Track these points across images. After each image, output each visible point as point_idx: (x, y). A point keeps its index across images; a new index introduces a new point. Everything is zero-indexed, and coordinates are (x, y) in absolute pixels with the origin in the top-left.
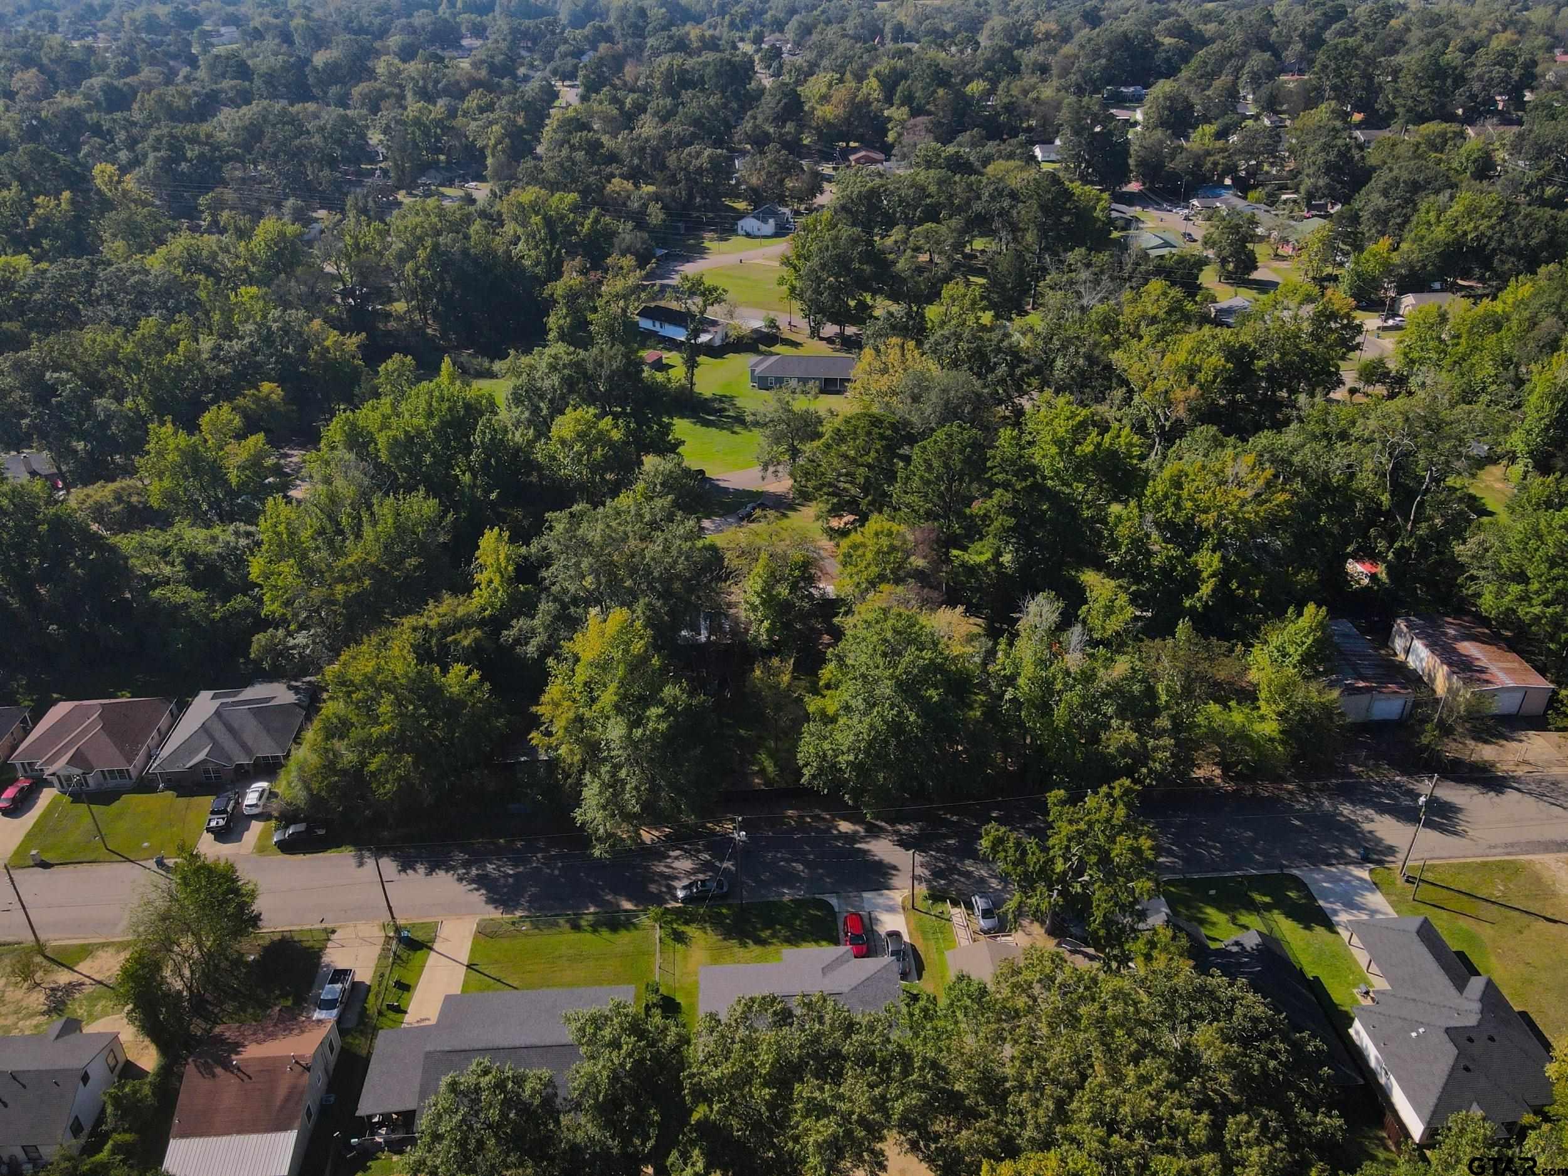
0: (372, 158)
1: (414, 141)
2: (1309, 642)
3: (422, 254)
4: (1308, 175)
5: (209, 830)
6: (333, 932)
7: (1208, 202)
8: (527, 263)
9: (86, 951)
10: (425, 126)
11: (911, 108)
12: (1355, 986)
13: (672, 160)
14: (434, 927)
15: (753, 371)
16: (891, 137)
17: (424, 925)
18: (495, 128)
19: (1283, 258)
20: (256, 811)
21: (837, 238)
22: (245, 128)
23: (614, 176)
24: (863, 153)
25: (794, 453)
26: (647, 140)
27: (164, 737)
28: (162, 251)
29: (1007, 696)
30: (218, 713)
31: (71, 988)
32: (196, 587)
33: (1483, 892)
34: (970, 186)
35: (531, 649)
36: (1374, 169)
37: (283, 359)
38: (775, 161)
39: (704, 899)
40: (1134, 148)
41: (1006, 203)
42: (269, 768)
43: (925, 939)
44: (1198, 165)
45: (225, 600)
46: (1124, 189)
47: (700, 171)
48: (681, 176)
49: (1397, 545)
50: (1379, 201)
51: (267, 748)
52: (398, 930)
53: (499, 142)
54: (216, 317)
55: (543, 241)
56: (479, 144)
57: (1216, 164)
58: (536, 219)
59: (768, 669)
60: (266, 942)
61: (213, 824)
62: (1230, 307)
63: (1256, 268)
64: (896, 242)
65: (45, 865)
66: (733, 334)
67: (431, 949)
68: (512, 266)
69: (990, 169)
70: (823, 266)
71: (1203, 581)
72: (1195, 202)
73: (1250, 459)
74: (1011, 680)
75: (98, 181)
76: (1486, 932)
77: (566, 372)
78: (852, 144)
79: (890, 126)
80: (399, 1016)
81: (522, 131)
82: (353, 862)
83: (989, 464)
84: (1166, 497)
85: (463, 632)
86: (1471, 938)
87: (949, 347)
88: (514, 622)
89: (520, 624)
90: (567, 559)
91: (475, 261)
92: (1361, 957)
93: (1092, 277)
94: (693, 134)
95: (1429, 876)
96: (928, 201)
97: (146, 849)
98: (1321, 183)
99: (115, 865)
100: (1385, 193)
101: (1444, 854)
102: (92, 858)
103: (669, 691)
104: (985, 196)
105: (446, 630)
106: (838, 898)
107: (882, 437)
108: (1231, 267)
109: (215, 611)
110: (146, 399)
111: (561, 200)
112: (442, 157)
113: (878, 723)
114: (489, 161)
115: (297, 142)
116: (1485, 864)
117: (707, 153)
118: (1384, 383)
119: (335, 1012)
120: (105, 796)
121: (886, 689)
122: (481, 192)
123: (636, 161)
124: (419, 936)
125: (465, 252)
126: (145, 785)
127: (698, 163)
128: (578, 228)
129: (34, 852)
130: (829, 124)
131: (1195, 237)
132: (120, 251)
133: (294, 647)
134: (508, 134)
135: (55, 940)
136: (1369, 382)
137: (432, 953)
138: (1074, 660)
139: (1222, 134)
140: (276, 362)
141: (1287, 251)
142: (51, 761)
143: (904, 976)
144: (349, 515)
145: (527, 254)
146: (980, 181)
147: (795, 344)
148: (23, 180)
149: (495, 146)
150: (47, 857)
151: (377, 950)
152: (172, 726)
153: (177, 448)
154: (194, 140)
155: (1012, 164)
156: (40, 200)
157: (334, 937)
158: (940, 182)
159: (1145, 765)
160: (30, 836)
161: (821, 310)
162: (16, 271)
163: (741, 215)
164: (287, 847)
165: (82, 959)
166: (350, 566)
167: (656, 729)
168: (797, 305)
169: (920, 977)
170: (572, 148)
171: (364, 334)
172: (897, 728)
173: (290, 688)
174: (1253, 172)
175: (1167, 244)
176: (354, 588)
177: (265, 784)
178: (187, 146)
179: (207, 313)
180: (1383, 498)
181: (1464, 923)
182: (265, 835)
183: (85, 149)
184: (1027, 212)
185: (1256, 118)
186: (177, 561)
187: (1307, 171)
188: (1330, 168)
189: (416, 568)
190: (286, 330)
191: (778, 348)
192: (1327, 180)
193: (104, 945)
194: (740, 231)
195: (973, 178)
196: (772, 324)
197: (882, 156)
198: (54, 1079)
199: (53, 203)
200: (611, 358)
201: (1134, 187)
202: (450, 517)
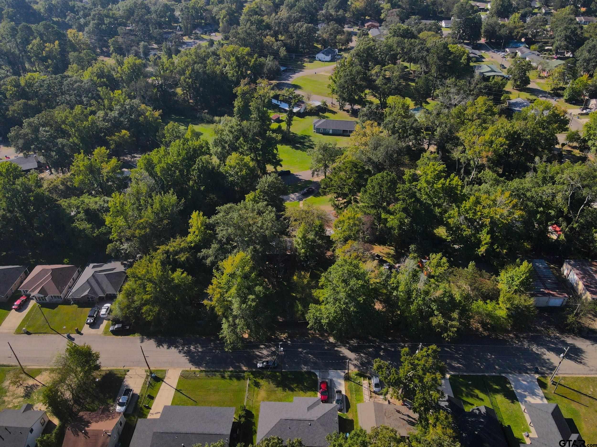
0: (176, 20)
1: (192, 15)
2: (523, 277)
3: (187, 73)
4: (557, 40)
5: (87, 324)
6: (128, 371)
7: (513, 50)
8: (229, 75)
9: (39, 372)
10: (197, 9)
11: (392, 4)
12: (524, 431)
13: (291, 29)
14: (164, 372)
15: (315, 125)
16: (382, 16)
17: (162, 371)
18: (223, 11)
19: (543, 78)
20: (105, 316)
21: (351, 71)
22: (127, 10)
23: (267, 35)
24: (370, 23)
25: (326, 166)
26: (282, 19)
27: (75, 281)
28: (90, 69)
29: (394, 294)
30: (93, 276)
31: (32, 387)
32: (89, 222)
33: (584, 391)
34: (411, 44)
35: (208, 261)
36: (586, 39)
37: (130, 120)
38: (333, 29)
39: (268, 368)
40: (484, 24)
41: (425, 53)
42: (111, 298)
43: (351, 394)
44: (511, 33)
45: (99, 228)
46: (478, 42)
47: (302, 33)
48: (294, 35)
49: (571, 225)
50: (586, 55)
51: (110, 290)
52: (151, 373)
53: (224, 17)
54: (106, 102)
55: (235, 67)
56: (217, 17)
57: (518, 32)
58: (233, 59)
59: (299, 277)
60: (103, 373)
61: (89, 321)
62: (516, 103)
63: (529, 84)
64: (376, 72)
65: (28, 333)
66: (309, 108)
67: (163, 381)
68: (224, 76)
69: (421, 35)
70: (346, 82)
71: (482, 245)
72: (507, 50)
73: (507, 194)
74: (396, 288)
75: (69, 36)
76: (582, 410)
77: (236, 133)
78: (367, 18)
79: (382, 11)
80: (148, 410)
81: (234, 12)
82: (139, 341)
83: (397, 190)
84: (470, 209)
85: (182, 254)
86: (575, 412)
87: (391, 126)
88: (203, 250)
89: (204, 251)
90: (224, 227)
91: (208, 76)
92: (528, 419)
93: (456, 91)
94: (301, 17)
95: (562, 382)
96: (392, 53)
97: (64, 329)
98: (563, 44)
99: (53, 335)
100: (589, 51)
101: (570, 372)
102: (45, 331)
103: (258, 288)
104: (416, 50)
105: (177, 253)
106: (320, 372)
107: (357, 172)
108: (518, 83)
109: (95, 233)
110: (77, 138)
111: (243, 50)
112: (203, 21)
113: (338, 310)
114: (221, 25)
115: (146, 17)
116: (587, 378)
117: (305, 26)
118: (577, 142)
119: (125, 407)
120: (52, 305)
121: (342, 295)
122: (217, 37)
123: (277, 29)
124: (159, 375)
125: (204, 72)
126: (67, 302)
127: (301, 30)
128: (249, 63)
129: (24, 329)
130: (357, 10)
131: (505, 66)
132: (75, 69)
133: (123, 249)
134: (228, 14)
135: (30, 366)
136: (571, 141)
137: (163, 383)
138: (420, 286)
139: (523, 17)
140: (128, 121)
141: (545, 74)
142: (33, 291)
143: (340, 410)
144: (144, 200)
145: (230, 71)
146: (416, 42)
147: (334, 113)
148: (41, 35)
149: (223, 19)
150: (29, 330)
151: (143, 380)
152: (78, 277)
153: (83, 165)
154: (107, 16)
155: (430, 33)
156: (47, 44)
157: (128, 373)
158: (398, 43)
159: (446, 332)
160: (25, 320)
161: (344, 99)
162: (34, 79)
163: (319, 51)
164: (115, 333)
165: (37, 375)
166: (142, 223)
167: (251, 305)
168: (336, 96)
169: (347, 411)
170: (252, 24)
171: (161, 110)
172: (345, 312)
173: (122, 264)
174: (535, 35)
175: (492, 71)
176: (143, 232)
177: (109, 305)
178: (105, 19)
179: (102, 100)
180: (565, 209)
181: (574, 405)
182: (107, 327)
183: (68, 18)
184: (432, 59)
185: (539, 8)
186: (82, 212)
187: (557, 38)
188: (567, 37)
189: (167, 224)
190: (132, 107)
191: (326, 114)
192: (565, 43)
193: (46, 370)
194: (317, 59)
195: (413, 40)
196: (325, 104)
197: (378, 24)
198: (21, 431)
199: (52, 45)
200: (255, 127)
201: (483, 41)
202: (183, 200)
